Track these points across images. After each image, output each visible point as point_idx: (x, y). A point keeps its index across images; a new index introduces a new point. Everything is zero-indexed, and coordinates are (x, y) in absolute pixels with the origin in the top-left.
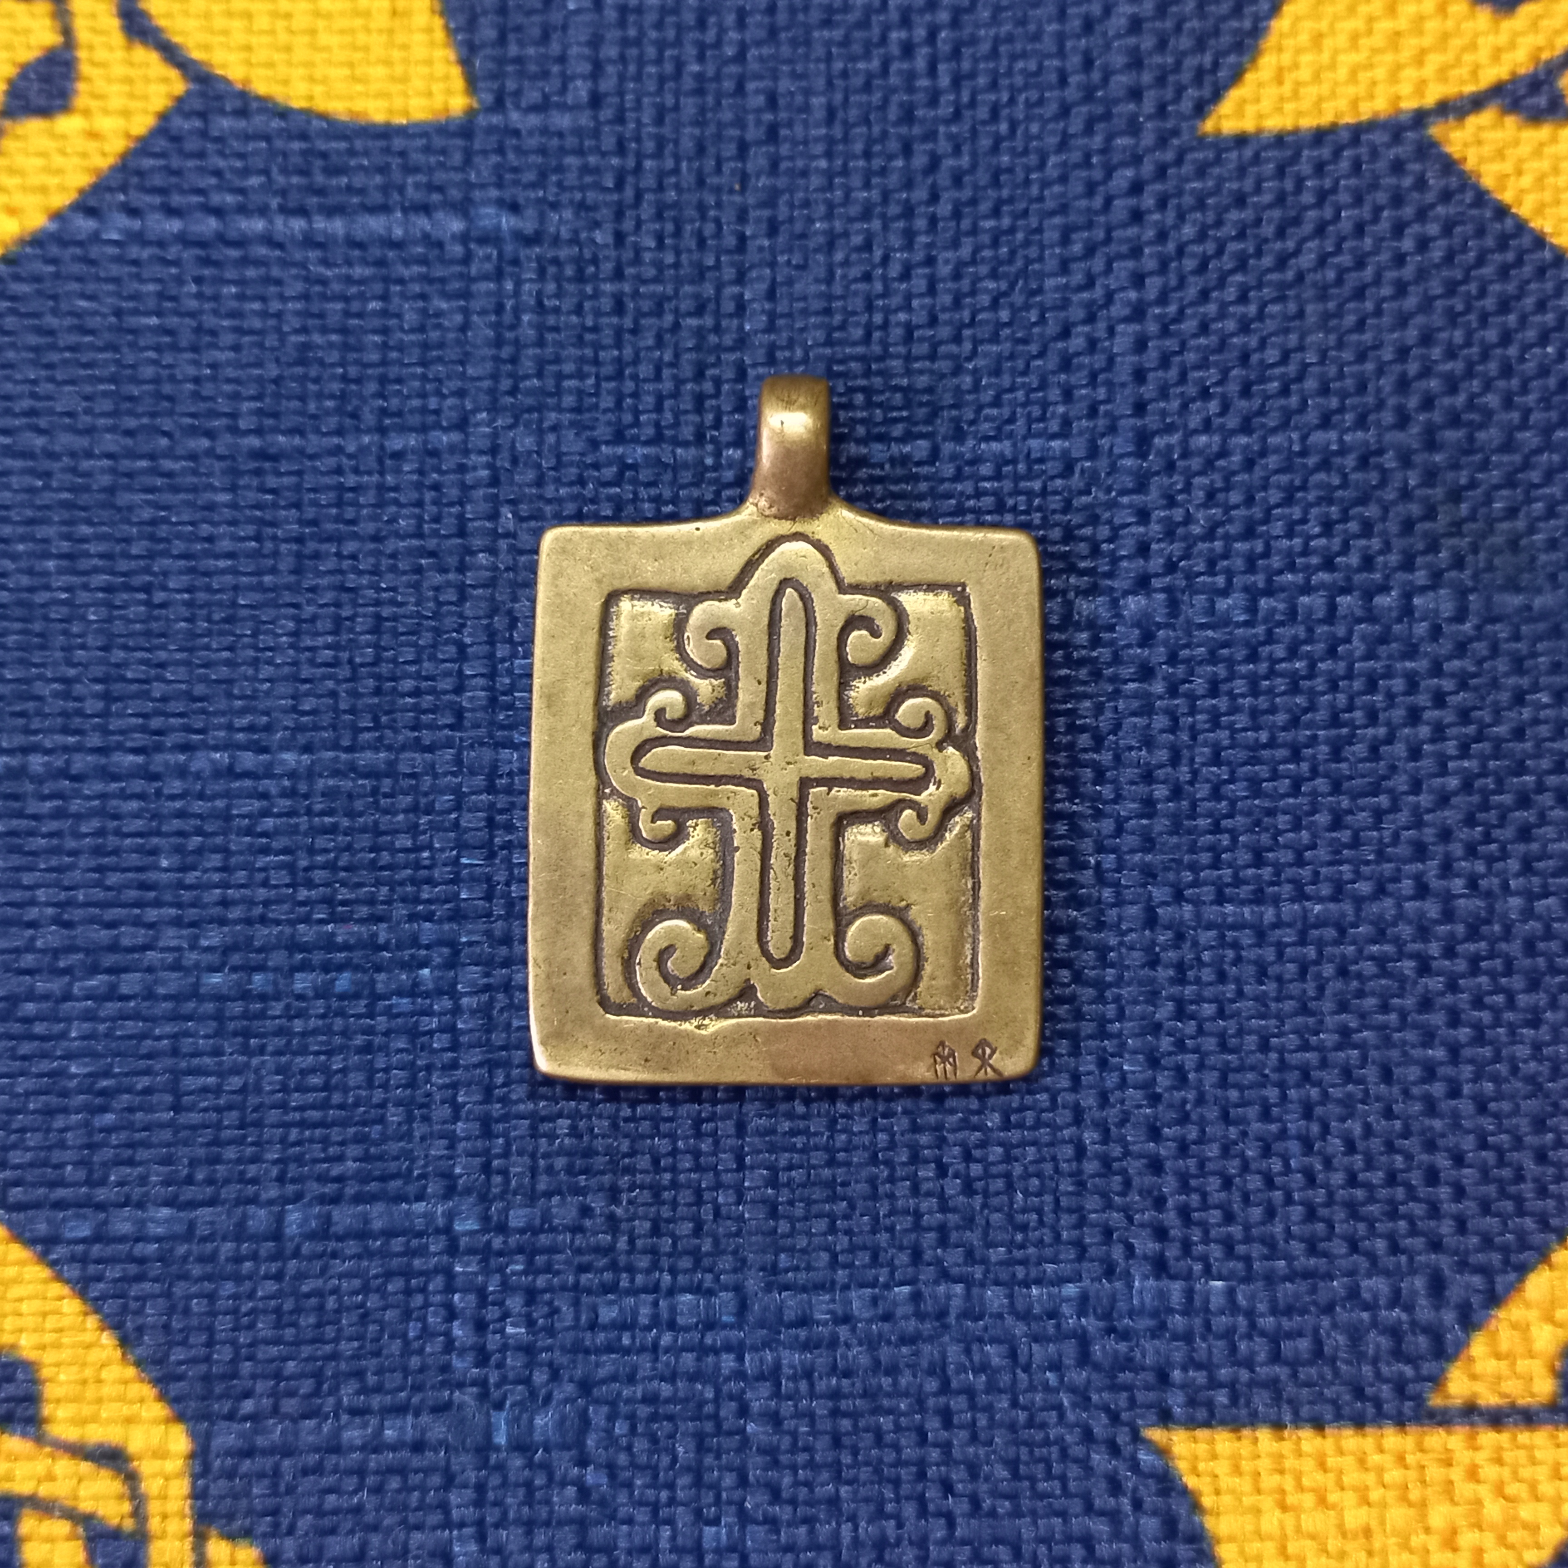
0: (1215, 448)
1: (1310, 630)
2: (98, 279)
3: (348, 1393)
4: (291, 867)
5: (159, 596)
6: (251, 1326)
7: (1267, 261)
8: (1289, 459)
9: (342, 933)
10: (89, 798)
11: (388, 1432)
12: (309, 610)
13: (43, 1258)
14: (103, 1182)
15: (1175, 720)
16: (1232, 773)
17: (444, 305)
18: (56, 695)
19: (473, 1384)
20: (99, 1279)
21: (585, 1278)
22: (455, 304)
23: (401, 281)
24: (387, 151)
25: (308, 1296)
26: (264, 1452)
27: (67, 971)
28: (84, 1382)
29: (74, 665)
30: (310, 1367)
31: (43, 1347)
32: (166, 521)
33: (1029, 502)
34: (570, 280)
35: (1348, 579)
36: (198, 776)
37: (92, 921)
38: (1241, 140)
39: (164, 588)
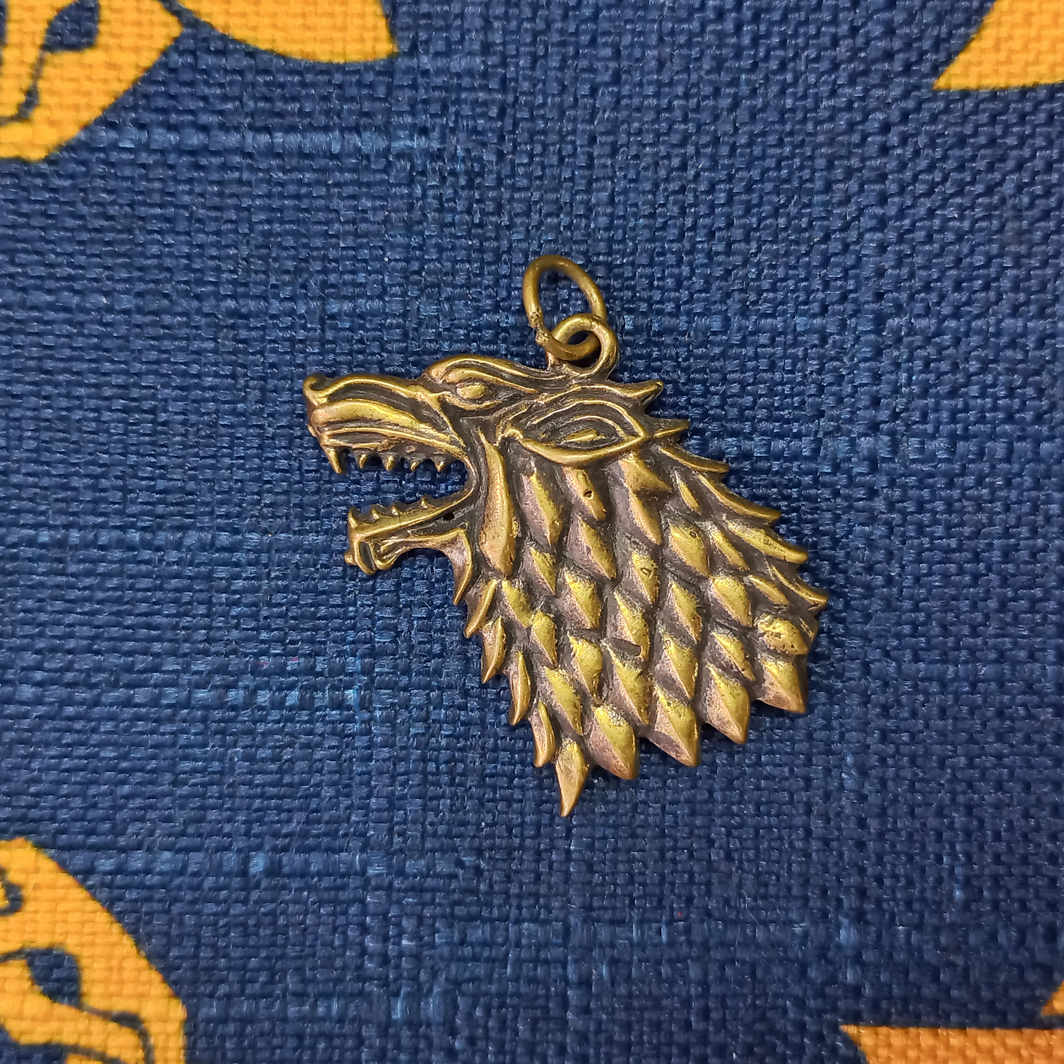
0: (933, 328)
1: (993, 467)
2: (116, 177)
3: (292, 982)
4: (255, 616)
5: (163, 417)
6: (226, 935)
7: (979, 188)
8: (987, 340)
9: (292, 664)
10: (111, 562)
11: (320, 1010)
12: (271, 431)
13: (82, 883)
14: (123, 833)
15: (891, 529)
16: (930, 568)
17: (369, 204)
18: (87, 487)
19: (379, 979)
20: (120, 899)
21: (458, 910)
22: (378, 203)
23: (337, 184)
24: (329, 83)
25: (266, 914)
26: (234, 1020)
27: (96, 685)
28: (111, 969)
29: (101, 466)
30: (266, 964)
31: (82, 945)
32: (167, 361)
33: (794, 364)
34: (463, 188)
35: (1023, 430)
36: (189, 549)
37: (114, 650)
38: (965, 94)
39: (166, 411)
